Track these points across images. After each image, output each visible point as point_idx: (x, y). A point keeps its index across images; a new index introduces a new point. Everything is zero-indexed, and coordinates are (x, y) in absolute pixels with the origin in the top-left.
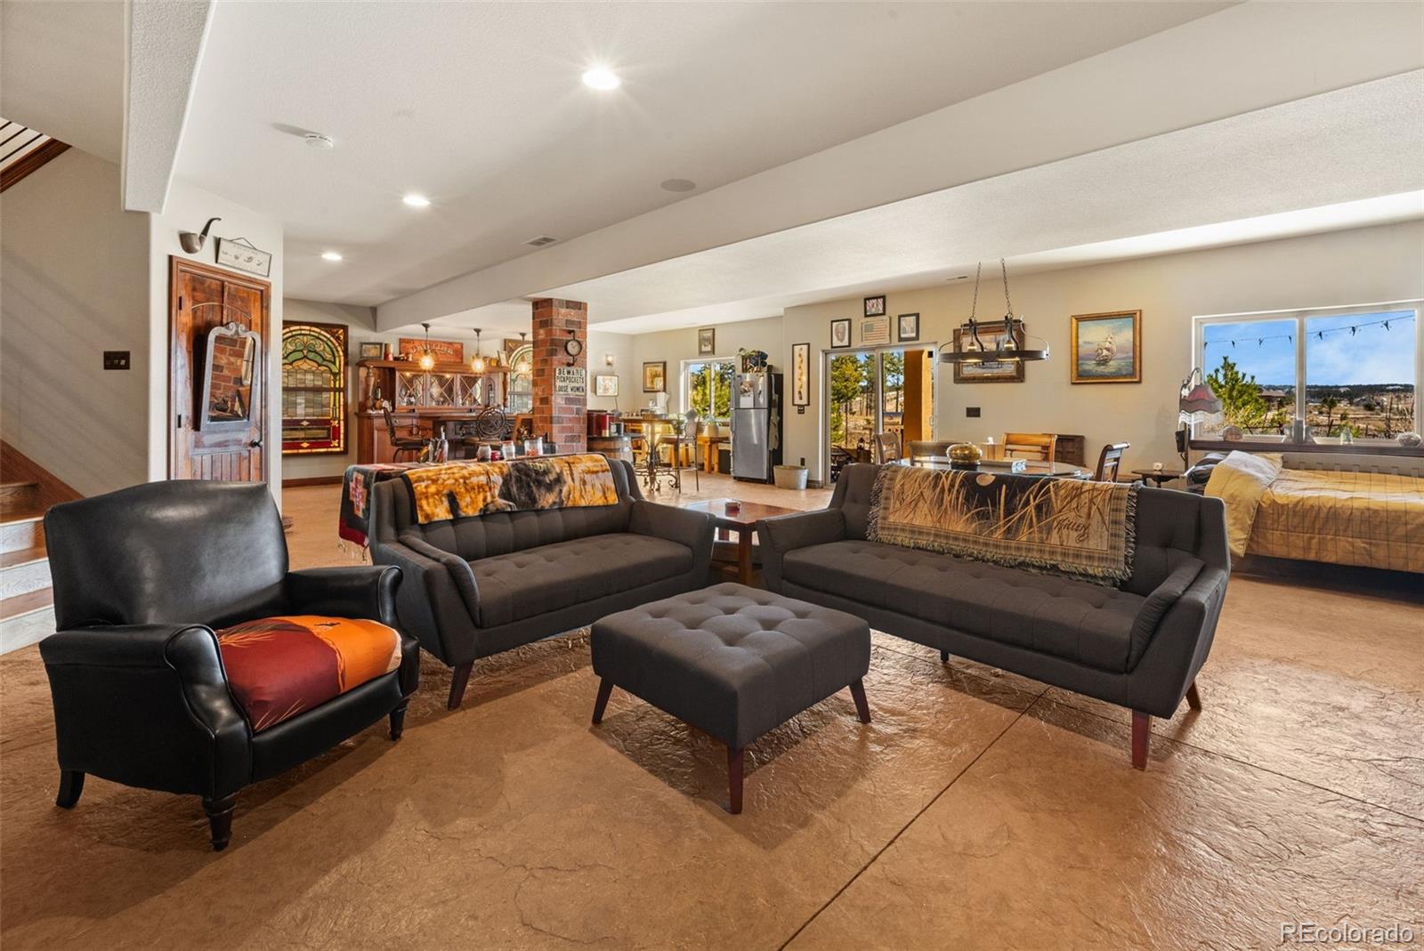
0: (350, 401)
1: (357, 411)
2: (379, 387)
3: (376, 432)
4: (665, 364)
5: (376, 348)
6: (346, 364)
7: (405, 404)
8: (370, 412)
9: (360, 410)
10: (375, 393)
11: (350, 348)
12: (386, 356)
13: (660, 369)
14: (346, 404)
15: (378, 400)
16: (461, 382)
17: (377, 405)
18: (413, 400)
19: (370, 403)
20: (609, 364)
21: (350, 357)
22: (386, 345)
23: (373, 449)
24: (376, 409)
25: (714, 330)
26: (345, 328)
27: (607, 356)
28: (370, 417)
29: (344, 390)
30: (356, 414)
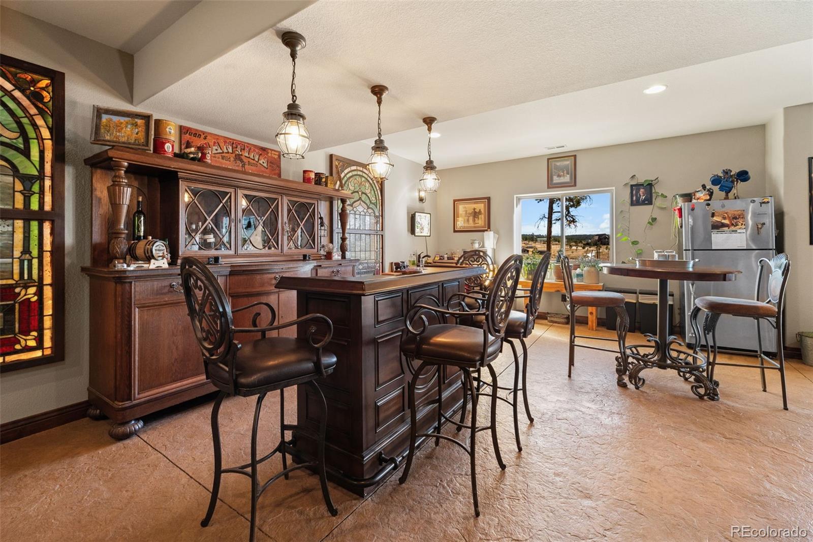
0: (69, 239)
1: (88, 263)
2: (139, 213)
3: (136, 313)
4: (489, 199)
5: (136, 125)
6: (60, 158)
7: (196, 248)
8: (121, 266)
9: (95, 261)
10: (132, 225)
11: (69, 126)
12: (159, 146)
13: (480, 207)
14: (58, 249)
15: (139, 238)
16: (289, 211)
17: (140, 251)
18: (211, 239)
19: (122, 245)
20: (421, 200)
21: (68, 146)
22: (158, 122)
23: (129, 353)
24: (136, 258)
25: (575, 156)
26: (57, 79)
27: (419, 191)
28: (121, 279)
29: (55, 217)
30: (84, 269)
